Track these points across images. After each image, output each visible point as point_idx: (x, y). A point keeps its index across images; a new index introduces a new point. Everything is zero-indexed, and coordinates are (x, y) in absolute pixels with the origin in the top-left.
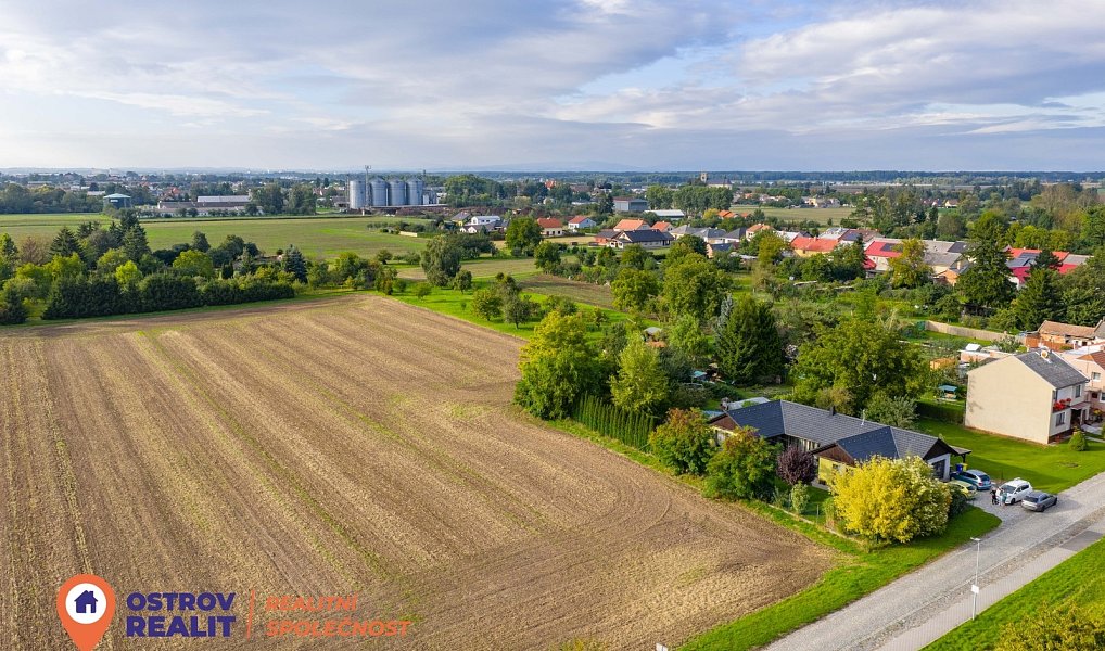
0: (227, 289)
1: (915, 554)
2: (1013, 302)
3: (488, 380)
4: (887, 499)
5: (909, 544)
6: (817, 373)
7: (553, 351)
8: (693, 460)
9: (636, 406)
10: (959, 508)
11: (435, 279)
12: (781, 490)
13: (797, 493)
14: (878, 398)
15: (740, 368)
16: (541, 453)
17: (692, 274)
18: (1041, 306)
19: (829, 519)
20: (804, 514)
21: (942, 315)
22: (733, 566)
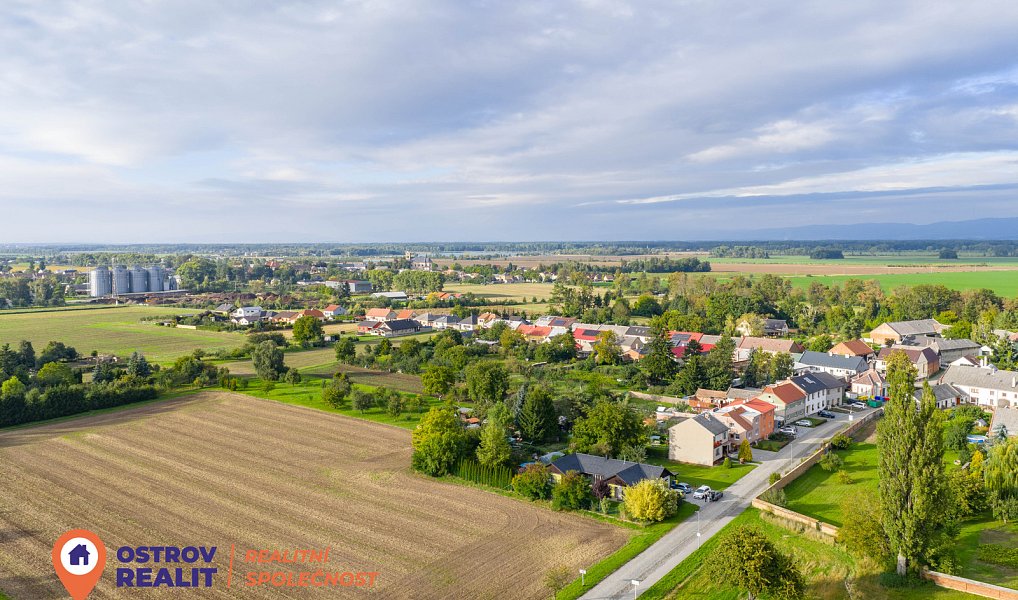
0: (107, 395)
1: (666, 526)
2: (677, 375)
3: (375, 454)
4: (652, 500)
5: (662, 522)
6: (588, 435)
7: (438, 434)
8: (544, 492)
9: (495, 463)
10: (681, 502)
11: (267, 376)
12: (595, 502)
13: (603, 503)
14: (625, 449)
15: (536, 433)
16: (447, 497)
17: (485, 370)
18: (695, 379)
19: (622, 513)
20: (608, 513)
21: (637, 386)
22: (587, 541)
